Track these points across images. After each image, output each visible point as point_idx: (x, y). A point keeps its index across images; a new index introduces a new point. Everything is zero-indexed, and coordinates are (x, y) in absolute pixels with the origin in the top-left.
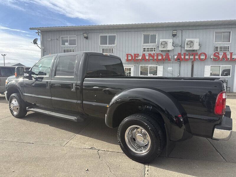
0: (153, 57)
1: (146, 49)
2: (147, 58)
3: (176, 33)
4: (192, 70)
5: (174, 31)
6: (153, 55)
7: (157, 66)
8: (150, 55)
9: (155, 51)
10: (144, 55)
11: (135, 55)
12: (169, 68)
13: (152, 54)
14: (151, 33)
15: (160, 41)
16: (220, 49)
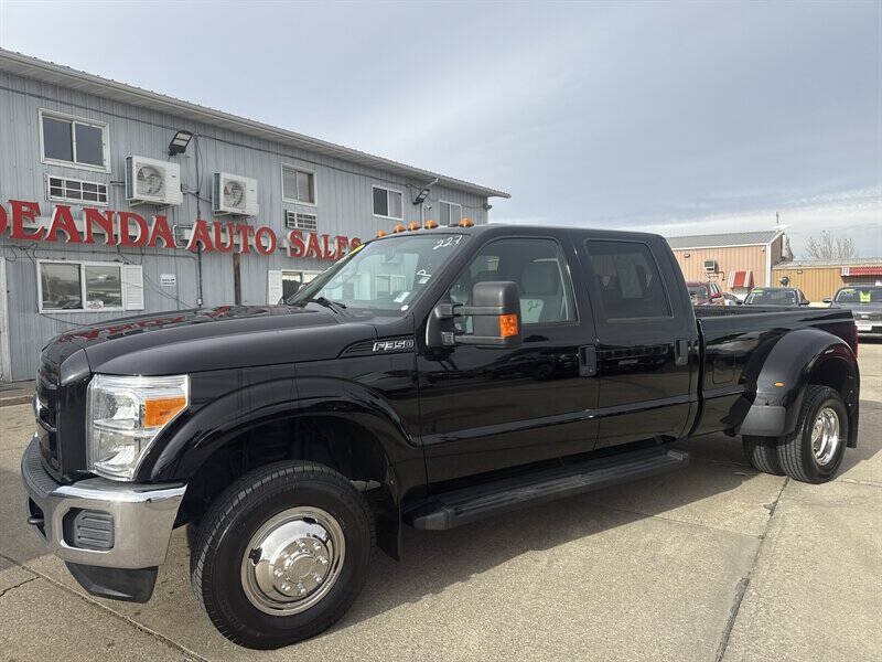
0: (108, 226)
1: (64, 184)
2: (81, 225)
3: (183, 144)
4: (236, 285)
5: (181, 136)
6: (106, 217)
7: (118, 264)
8: (92, 214)
9: (103, 199)
10: (63, 211)
11: (17, 205)
12: (164, 277)
13: (101, 211)
14: (80, 117)
15: (134, 163)
16: (299, 221)
